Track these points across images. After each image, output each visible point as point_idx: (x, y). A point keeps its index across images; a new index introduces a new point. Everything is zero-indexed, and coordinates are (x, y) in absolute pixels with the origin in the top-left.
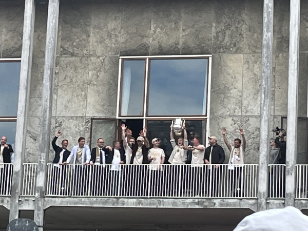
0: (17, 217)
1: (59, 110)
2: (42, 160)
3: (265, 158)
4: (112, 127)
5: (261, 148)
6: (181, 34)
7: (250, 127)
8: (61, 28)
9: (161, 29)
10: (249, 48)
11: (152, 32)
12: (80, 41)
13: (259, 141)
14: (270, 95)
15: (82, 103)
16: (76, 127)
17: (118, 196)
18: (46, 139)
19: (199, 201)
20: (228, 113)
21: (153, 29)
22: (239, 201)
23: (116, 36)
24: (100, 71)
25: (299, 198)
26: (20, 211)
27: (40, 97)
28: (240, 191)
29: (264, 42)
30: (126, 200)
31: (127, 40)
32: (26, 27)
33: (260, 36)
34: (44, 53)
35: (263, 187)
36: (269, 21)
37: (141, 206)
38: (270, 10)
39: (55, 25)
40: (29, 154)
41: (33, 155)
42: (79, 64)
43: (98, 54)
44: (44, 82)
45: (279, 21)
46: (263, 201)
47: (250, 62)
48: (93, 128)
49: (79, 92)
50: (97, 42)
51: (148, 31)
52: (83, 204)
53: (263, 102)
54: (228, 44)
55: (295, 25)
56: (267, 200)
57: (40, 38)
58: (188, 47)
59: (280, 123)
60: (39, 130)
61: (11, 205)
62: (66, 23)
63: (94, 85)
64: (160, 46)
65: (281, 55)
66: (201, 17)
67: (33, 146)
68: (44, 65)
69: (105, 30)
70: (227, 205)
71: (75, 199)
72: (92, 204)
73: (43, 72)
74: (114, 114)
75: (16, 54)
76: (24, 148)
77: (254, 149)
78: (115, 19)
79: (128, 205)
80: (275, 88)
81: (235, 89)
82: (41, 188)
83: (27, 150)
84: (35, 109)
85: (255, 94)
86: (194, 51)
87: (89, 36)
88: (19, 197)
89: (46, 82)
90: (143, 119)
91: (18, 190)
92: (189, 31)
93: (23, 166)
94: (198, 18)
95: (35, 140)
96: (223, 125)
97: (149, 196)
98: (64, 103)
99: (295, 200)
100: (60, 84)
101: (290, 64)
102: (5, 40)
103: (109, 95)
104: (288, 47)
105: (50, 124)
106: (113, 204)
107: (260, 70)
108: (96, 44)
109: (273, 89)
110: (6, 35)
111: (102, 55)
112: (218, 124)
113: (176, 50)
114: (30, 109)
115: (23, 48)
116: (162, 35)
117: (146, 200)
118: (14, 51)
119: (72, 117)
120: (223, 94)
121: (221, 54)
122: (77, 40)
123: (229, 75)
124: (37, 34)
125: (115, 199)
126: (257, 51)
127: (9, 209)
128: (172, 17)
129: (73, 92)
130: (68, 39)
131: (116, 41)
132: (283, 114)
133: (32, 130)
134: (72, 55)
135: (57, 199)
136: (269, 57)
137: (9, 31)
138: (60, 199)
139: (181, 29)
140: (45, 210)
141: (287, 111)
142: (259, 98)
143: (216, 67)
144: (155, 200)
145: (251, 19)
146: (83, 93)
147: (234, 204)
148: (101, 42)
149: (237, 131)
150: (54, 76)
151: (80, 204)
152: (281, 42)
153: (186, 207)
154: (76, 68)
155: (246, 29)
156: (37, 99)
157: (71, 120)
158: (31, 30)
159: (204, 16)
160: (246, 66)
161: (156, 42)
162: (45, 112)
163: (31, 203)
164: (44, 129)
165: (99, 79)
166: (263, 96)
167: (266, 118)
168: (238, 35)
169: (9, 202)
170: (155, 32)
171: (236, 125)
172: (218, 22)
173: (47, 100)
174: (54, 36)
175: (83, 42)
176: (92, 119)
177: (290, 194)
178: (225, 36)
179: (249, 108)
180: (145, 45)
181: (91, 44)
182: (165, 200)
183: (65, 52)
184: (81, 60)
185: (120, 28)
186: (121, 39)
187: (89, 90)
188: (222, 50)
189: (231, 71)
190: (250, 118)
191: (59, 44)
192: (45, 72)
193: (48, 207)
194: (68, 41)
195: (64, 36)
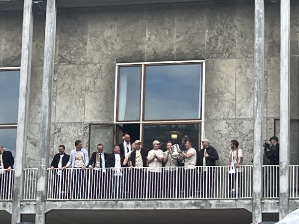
0: (19, 221)
2: (42, 165)
3: (259, 159)
4: (110, 132)
5: (255, 149)
6: (175, 40)
7: (243, 129)
8: (58, 36)
9: (156, 36)
10: (241, 53)
11: (147, 39)
12: (78, 49)
13: (253, 143)
14: (263, 98)
15: (80, 109)
16: (75, 133)
18: (46, 145)
19: (195, 203)
20: (222, 116)
21: (147, 36)
22: (234, 201)
23: (112, 44)
24: (97, 78)
25: (293, 197)
26: (21, 215)
27: (40, 105)
28: (235, 191)
29: (256, 47)
30: (124, 202)
32: (25, 37)
33: (251, 42)
34: (42, 61)
35: (257, 187)
36: (260, 27)
37: (139, 208)
38: (261, 16)
39: (53, 35)
40: (30, 159)
41: (34, 160)
42: (77, 72)
43: (95, 62)
44: (43, 90)
45: (270, 26)
46: (258, 201)
47: (243, 66)
48: (92, 133)
49: (77, 99)
50: (94, 50)
51: (143, 38)
52: (83, 207)
53: (255, 105)
54: (221, 50)
55: (286, 30)
56: (261, 200)
57: (38, 47)
58: (182, 53)
59: (273, 125)
60: (39, 136)
61: (13, 211)
62: (63, 32)
63: (92, 91)
64: (155, 52)
65: (272, 59)
66: (194, 23)
67: (33, 152)
68: (43, 73)
69: (101, 38)
70: (223, 205)
71: (75, 202)
72: (92, 207)
73: (42, 80)
74: (112, 119)
75: (15, 63)
76: (25, 154)
77: (249, 151)
78: (111, 28)
79: (126, 207)
80: (267, 91)
81: (228, 92)
82: (41, 192)
83: (28, 156)
84: (35, 116)
85: (248, 97)
86: (188, 57)
87: (86, 44)
88: (21, 201)
89: (45, 90)
90: (140, 124)
91: (20, 195)
92: (182, 37)
93: (24, 171)
94: (191, 25)
95: (35, 146)
96: (217, 128)
97: (146, 198)
98: (63, 110)
99: (289, 199)
100: (58, 92)
101: (281, 68)
102: (5, 50)
103: (107, 102)
104: (279, 51)
105: (49, 130)
107: (253, 74)
108: (93, 52)
109: (266, 92)
110: (5, 45)
111: (99, 62)
112: (213, 127)
113: (170, 56)
114: (30, 116)
115: (22, 57)
116: (156, 42)
117: (144, 202)
118: (13, 61)
119: (70, 124)
120: (217, 97)
121: (214, 59)
122: (75, 49)
123: (222, 79)
124: (35, 43)
125: (113, 202)
126: (249, 55)
127: (11, 213)
128: (166, 24)
130: (65, 47)
131: (112, 48)
132: (276, 116)
133: (32, 137)
134: (70, 63)
135: (57, 203)
136: (261, 61)
137: (9, 41)
138: (61, 202)
139: (175, 36)
140: (46, 214)
141: (279, 113)
142: (252, 101)
143: (210, 71)
144: (153, 202)
145: (242, 25)
146: (81, 99)
147: (230, 204)
149: (231, 133)
151: (80, 207)
152: (272, 46)
153: (183, 208)
154: (73, 76)
155: (238, 34)
156: (37, 106)
157: (70, 126)
158: (29, 40)
159: (197, 23)
160: (239, 70)
161: (151, 48)
162: (45, 118)
163: (33, 207)
164: (44, 135)
165: (96, 85)
166: (256, 99)
167: (260, 121)
168: (230, 41)
169: (11, 207)
170: (149, 39)
171: (230, 128)
172: (211, 29)
173: (46, 107)
174: (52, 45)
175: (81, 50)
176: (90, 125)
177: (285, 194)
178: (217, 42)
179: (243, 111)
180: (140, 52)
181: (88, 51)
182: (162, 202)
183: (63, 60)
184: (78, 67)
185: (116, 36)
186: (117, 47)
188: (215, 56)
189: (225, 76)
190: (244, 121)
191: (57, 52)
192: (44, 80)
193: (48, 210)
194: (66, 50)
195: (62, 44)
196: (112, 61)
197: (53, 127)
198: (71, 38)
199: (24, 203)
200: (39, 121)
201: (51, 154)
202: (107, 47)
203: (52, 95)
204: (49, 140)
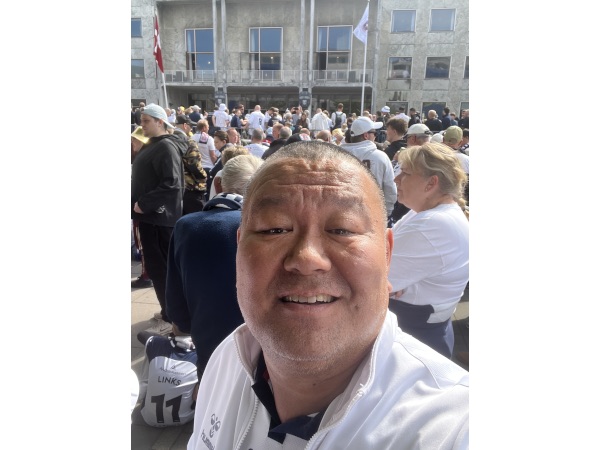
1: (229, 50)
3: (302, 68)
5: (300, 64)
6: (271, 18)
7: (297, 56)
10: (296, 25)
12: (234, 21)
13: (300, 61)
15: (237, 46)
20: (289, 50)
23: (248, 19)
24: (242, 33)
29: (301, 22)
31: (252, 21)
32: (214, 16)
34: (221, 26)
36: (303, 13)
37: (260, 86)
38: (303, 9)
42: (235, 31)
43: (241, 27)
51: (259, 17)
52: (240, 85)
53: (301, 46)
54: (289, 23)
59: (307, 54)
62: (229, 14)
65: (307, 27)
66: (279, 11)
68: (222, 31)
69: (243, 16)
72: (243, 85)
73: (222, 34)
74: (249, 51)
78: (247, 12)
79: (255, 85)
80: (305, 40)
81: (291, 41)
84: (220, 49)
85: (298, 43)
87: (237, 19)
89: (223, 38)
92: (274, 17)
98: (230, 46)
101: (310, 31)
103: (246, 43)
104: (310, 25)
107: (300, 33)
118: (210, 25)
126: (299, 26)
127: (214, 87)
128: (268, 11)
129: (233, 42)
134: (232, 27)
135: (230, 83)
136: (303, 28)
137: (208, 17)
140: (227, 88)
141: (309, 49)
143: (284, 32)
145: (296, 12)
147: (292, 85)
148: (242, 22)
150: (226, 36)
152: (307, 22)
153: (275, 86)
156: (221, 45)
157: (233, 54)
160: (295, 32)
161: (263, 21)
163: (222, 85)
165: (242, 37)
166: (301, 43)
167: (302, 52)
168: (292, 19)
170: (262, 17)
172: (285, 13)
173: (224, 45)
174: (224, 19)
176: (241, 53)
178: (287, 19)
179: (296, 48)
180: (258, 23)
181: (238, 22)
183: (229, 26)
185: (249, 16)
187: (239, 41)
188: (286, 25)
189: (290, 34)
190: (297, 52)
191: (227, 22)
194: (230, 21)
195: (228, 19)
196: (248, 27)
197: (227, 54)
198: (232, 16)
199: (219, 83)
200: (222, 51)
202: (245, 21)
203: (226, 40)
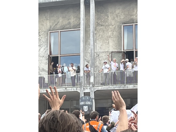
0: (83, 95)
1: (98, 50)
2: (92, 71)
4: (121, 54)
8: (96, 14)
15: (107, 46)
16: (105, 56)
17: (125, 84)
18: (93, 62)
21: (135, 12)
23: (120, 16)
24: (114, 31)
26: (84, 93)
27: (89, 44)
30: (128, 86)
31: (124, 17)
32: (81, 15)
34: (90, 25)
37: (135, 88)
39: (94, 13)
42: (105, 29)
43: (112, 24)
44: (91, 38)
48: (113, 56)
50: (112, 19)
51: (134, 13)
52: (111, 88)
57: (88, 19)
60: (90, 58)
61: (80, 91)
62: (98, 12)
63: (112, 38)
68: (90, 31)
69: (115, 14)
71: (107, 86)
72: (114, 88)
74: (121, 50)
75: (78, 27)
76: (84, 66)
78: (119, 9)
82: (92, 83)
84: (88, 50)
87: (108, 17)
88: (84, 87)
90: (133, 51)
91: (83, 84)
95: (89, 63)
98: (99, 46)
100: (97, 38)
102: (73, 21)
103: (119, 42)
105: (94, 55)
106: (123, 88)
108: (111, 20)
110: (73, 19)
111: (114, 25)
114: (85, 50)
115: (81, 24)
122: (104, 19)
124: (86, 17)
125: (124, 86)
129: (103, 41)
131: (120, 18)
133: (87, 59)
134: (102, 25)
135: (99, 87)
137: (75, 17)
138: (101, 87)
140: (94, 92)
146: (107, 41)
148: (113, 19)
150: (95, 35)
151: (109, 88)
154: (103, 31)
156: (88, 45)
157: (103, 53)
158: (84, 16)
162: (92, 50)
163: (89, 89)
164: (92, 58)
165: (114, 35)
169: (80, 90)
173: (92, 45)
174: (93, 18)
175: (106, 20)
176: (112, 52)
180: (132, 19)
181: (109, 20)
183: (98, 24)
184: (105, 27)
185: (121, 12)
186: (122, 17)
187: (110, 40)
191: (96, 21)
192: (91, 34)
193: (95, 90)
194: (99, 20)
195: (98, 18)
196: (120, 24)
197: (95, 54)
198: (102, 15)
199: (85, 88)
200: (89, 52)
201: (95, 66)
202: (117, 18)
203: (95, 40)
204: (94, 60)
